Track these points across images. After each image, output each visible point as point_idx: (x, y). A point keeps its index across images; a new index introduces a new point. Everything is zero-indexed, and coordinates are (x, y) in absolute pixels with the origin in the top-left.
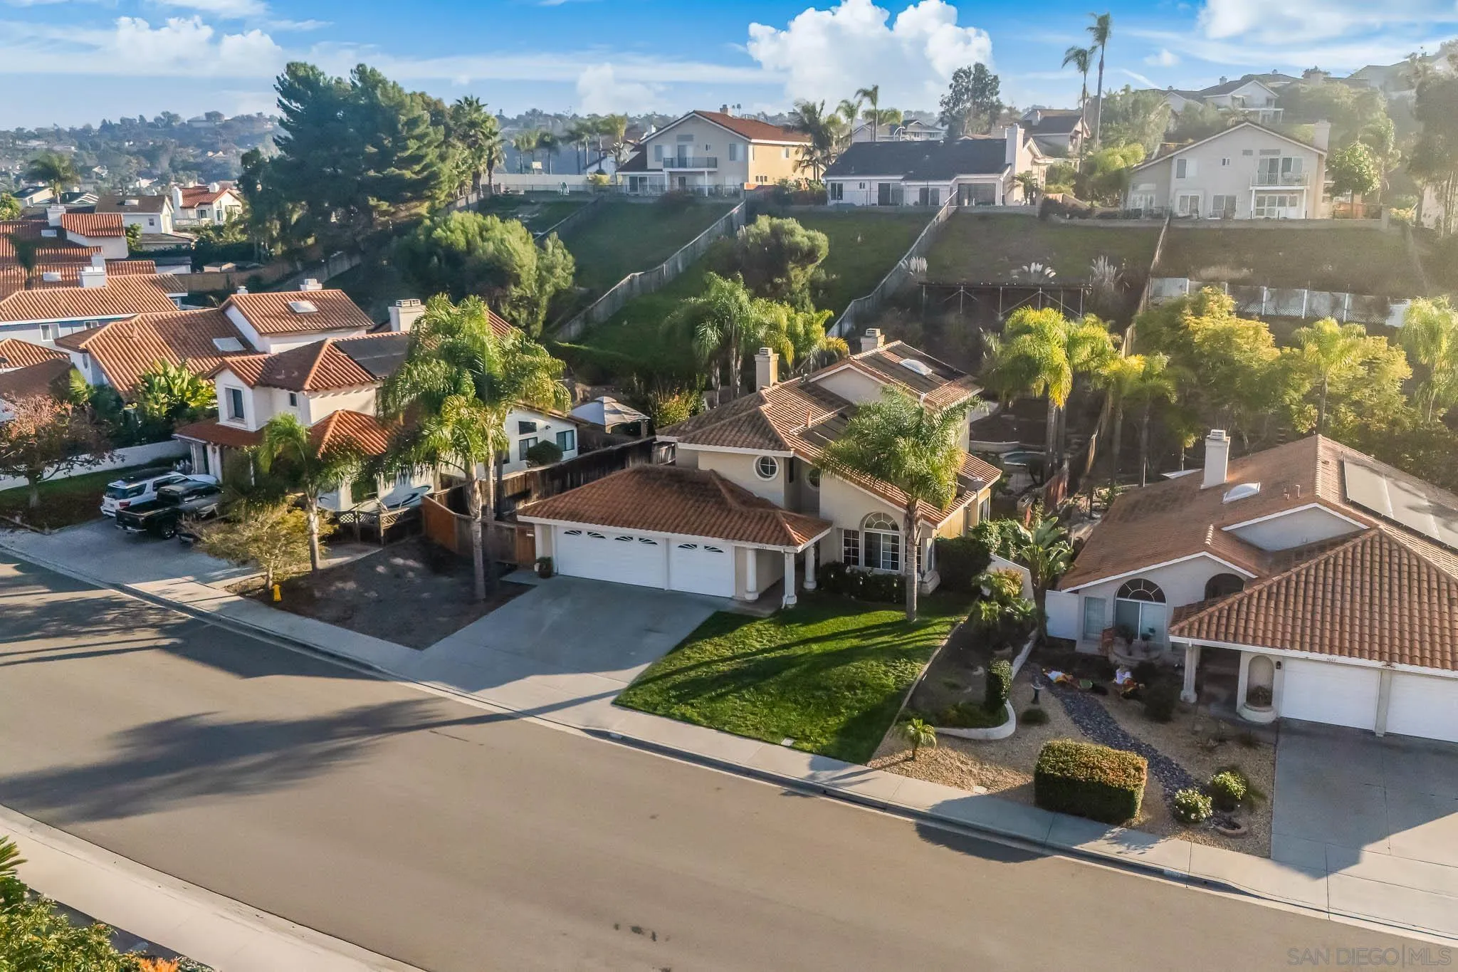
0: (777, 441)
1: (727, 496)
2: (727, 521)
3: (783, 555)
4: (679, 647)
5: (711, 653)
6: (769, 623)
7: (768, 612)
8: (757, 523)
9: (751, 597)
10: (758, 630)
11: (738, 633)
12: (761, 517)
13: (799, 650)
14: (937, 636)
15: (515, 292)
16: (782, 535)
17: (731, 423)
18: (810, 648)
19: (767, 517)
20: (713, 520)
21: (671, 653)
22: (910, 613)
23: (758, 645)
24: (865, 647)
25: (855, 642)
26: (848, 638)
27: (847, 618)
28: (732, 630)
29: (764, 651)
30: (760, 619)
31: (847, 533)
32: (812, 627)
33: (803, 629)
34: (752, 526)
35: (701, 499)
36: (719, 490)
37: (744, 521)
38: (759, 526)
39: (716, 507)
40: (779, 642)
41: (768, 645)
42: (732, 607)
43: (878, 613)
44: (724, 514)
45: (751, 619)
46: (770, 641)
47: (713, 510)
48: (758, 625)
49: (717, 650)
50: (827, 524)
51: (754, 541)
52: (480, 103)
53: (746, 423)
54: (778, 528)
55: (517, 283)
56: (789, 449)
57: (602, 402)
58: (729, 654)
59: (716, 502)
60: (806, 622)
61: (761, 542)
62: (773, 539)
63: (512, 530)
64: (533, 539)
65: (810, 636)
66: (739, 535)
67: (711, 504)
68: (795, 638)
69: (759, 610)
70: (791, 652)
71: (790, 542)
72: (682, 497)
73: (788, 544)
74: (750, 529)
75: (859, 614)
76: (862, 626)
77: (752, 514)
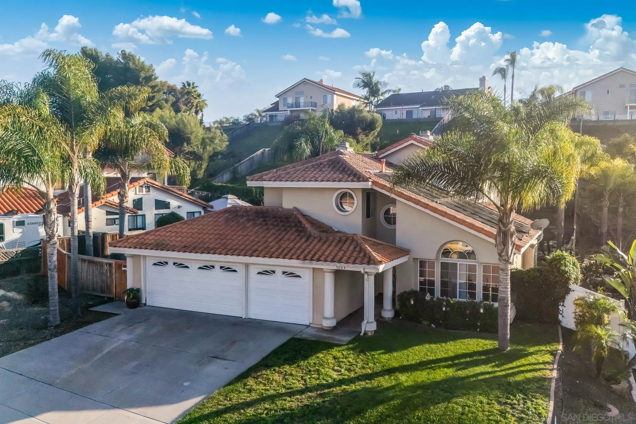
0: (355, 175)
1: (308, 226)
2: (305, 245)
3: (363, 276)
4: (242, 377)
5: (278, 384)
6: (348, 349)
7: (347, 339)
8: (336, 246)
9: (329, 323)
10: (335, 358)
11: (312, 360)
12: (339, 241)
13: (385, 382)
14: (542, 366)
15: (187, 148)
16: (361, 255)
17: (313, 166)
18: (397, 379)
19: (346, 241)
20: (292, 244)
21: (230, 384)
22: (503, 341)
23: (335, 375)
24: (463, 379)
25: (451, 372)
26: (439, 367)
27: (433, 346)
28: (305, 358)
29: (341, 382)
30: (339, 345)
31: (422, 263)
32: (395, 354)
33: (386, 356)
34: (331, 248)
35: (283, 228)
36: (300, 222)
37: (322, 245)
38: (337, 249)
39: (296, 234)
40: (360, 372)
41: (347, 375)
42: (308, 334)
43: (466, 341)
44: (303, 240)
45: (328, 346)
46: (349, 370)
47: (293, 237)
48: (335, 352)
49: (286, 380)
50: (404, 252)
51: (332, 261)
52: (195, 85)
53: (327, 166)
54: (358, 249)
55: (189, 143)
56: (367, 180)
57: (227, 198)
58: (299, 385)
59: (296, 231)
60: (389, 350)
61: (340, 261)
62: (352, 259)
63: (110, 265)
64: (125, 272)
65: (395, 364)
66: (316, 257)
67: (291, 232)
68: (378, 368)
69: (337, 337)
70: (374, 383)
71: (371, 261)
72: (265, 227)
73: (369, 263)
74: (328, 251)
75: (445, 342)
76: (452, 354)
77: (331, 238)
